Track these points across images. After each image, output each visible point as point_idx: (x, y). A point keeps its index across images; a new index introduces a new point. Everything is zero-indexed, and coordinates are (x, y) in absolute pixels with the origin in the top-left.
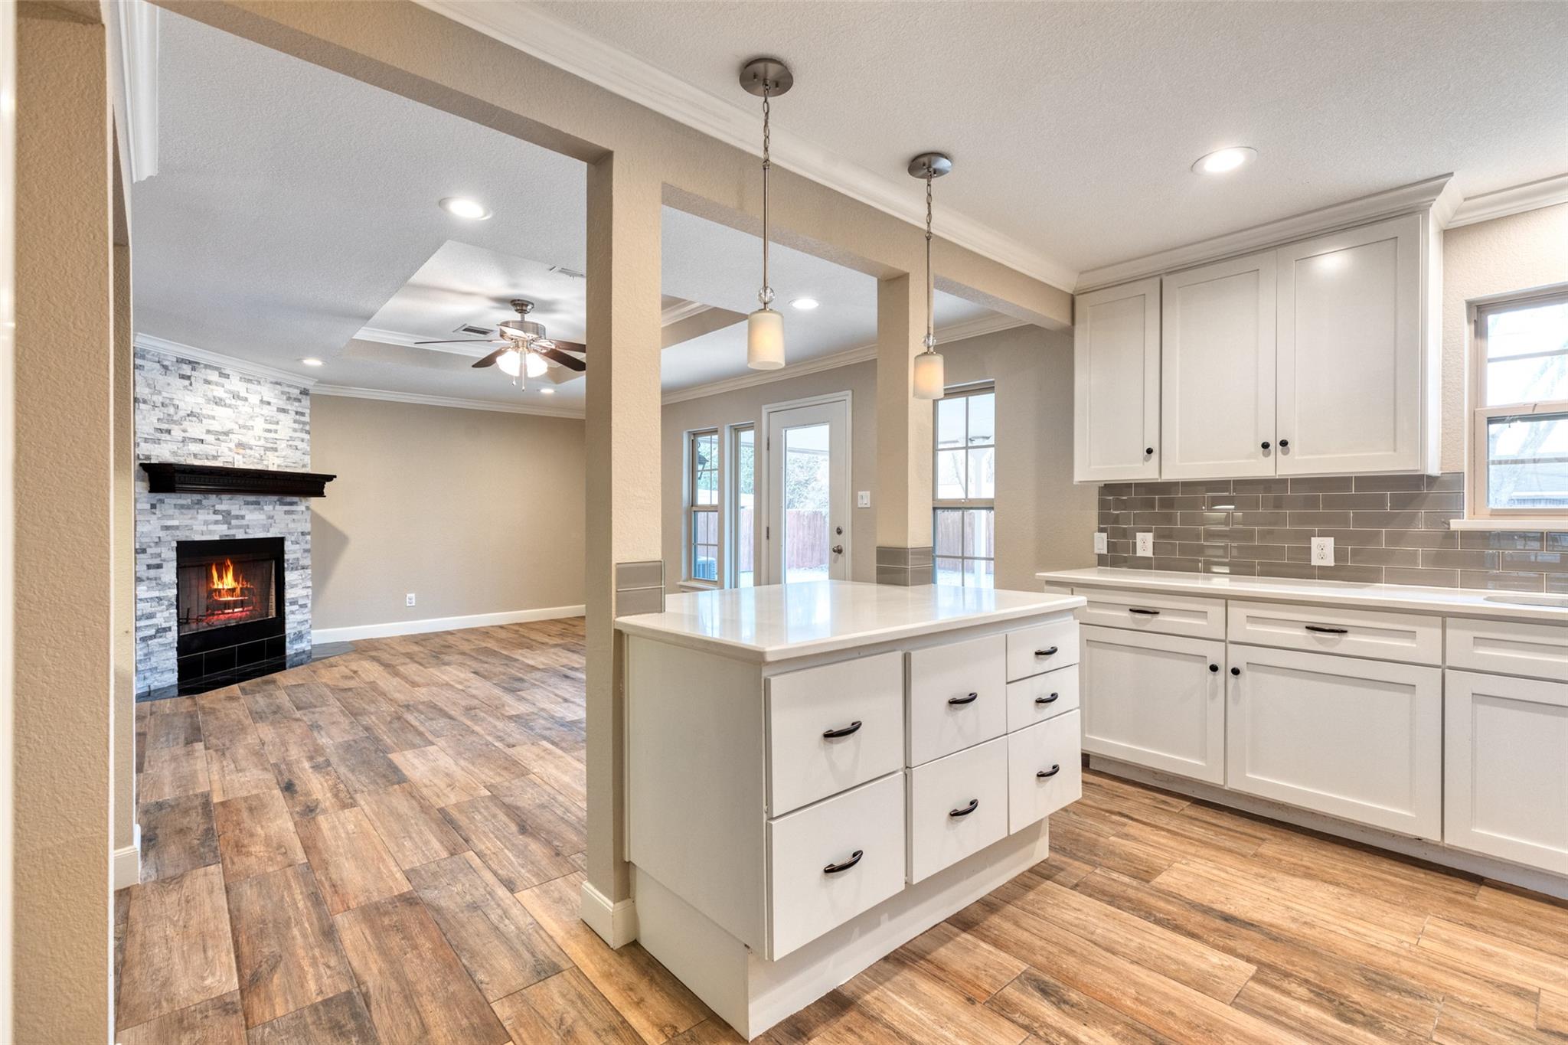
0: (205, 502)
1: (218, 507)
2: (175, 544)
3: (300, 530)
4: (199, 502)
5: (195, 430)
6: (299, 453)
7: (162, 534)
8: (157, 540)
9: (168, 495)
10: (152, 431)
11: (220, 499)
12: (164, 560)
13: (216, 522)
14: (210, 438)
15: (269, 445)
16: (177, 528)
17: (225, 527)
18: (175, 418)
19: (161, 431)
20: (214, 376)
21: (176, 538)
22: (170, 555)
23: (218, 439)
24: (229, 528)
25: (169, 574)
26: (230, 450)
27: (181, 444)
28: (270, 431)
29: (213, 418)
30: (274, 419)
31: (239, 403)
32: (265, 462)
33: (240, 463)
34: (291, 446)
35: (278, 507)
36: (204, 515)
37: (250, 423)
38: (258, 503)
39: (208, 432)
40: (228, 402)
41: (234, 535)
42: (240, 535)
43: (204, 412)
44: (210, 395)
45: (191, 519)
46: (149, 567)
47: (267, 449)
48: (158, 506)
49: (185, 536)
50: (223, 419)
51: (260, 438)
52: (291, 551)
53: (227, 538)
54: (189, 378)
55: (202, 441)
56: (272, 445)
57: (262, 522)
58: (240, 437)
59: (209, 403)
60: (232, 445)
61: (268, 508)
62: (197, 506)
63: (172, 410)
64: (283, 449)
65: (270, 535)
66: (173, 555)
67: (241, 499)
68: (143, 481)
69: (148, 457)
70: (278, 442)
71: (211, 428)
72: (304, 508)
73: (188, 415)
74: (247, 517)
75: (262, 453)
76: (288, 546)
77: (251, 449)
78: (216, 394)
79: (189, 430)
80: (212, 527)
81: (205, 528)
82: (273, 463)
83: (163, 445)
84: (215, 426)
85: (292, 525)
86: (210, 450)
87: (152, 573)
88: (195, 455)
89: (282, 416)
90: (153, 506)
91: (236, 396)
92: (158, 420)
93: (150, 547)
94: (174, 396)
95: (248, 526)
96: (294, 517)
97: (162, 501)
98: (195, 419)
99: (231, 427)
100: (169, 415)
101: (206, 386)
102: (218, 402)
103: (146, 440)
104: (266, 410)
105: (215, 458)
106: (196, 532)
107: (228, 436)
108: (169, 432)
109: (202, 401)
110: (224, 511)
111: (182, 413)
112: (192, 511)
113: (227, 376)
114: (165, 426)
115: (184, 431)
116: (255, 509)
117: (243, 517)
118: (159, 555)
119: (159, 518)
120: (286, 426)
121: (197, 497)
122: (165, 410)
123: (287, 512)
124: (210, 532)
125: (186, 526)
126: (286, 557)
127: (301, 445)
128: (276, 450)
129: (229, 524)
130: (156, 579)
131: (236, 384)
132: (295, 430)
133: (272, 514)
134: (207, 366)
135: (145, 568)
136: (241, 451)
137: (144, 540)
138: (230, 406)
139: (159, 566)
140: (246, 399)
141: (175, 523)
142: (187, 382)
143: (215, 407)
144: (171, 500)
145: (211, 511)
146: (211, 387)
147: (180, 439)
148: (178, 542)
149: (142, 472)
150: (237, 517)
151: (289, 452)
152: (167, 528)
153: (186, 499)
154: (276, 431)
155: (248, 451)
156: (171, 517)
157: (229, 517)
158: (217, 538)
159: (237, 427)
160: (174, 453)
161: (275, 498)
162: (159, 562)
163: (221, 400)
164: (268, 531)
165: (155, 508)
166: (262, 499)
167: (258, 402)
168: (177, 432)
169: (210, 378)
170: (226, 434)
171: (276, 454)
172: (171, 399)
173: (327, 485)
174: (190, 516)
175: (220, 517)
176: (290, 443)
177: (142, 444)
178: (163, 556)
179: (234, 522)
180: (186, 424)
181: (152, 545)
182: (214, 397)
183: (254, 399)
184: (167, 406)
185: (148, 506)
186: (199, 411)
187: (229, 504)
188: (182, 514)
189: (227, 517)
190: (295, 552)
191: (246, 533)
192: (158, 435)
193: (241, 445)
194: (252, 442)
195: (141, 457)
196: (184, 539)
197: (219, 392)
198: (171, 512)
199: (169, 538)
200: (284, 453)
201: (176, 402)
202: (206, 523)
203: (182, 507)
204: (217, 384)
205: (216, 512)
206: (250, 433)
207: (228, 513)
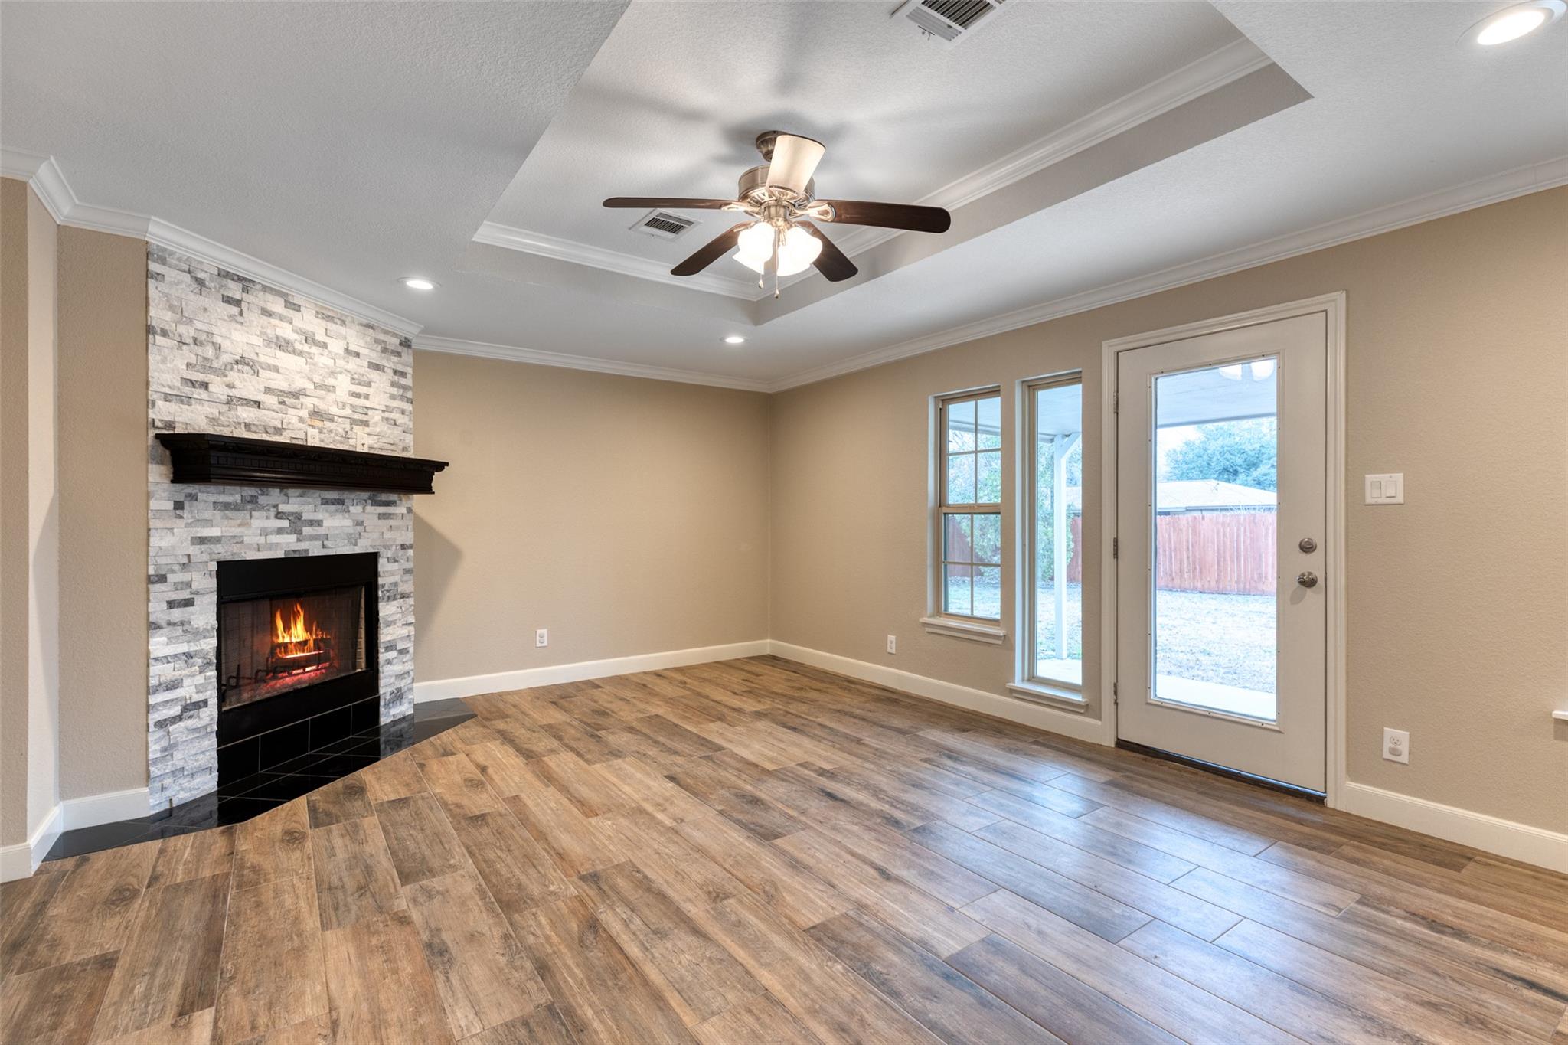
0: (262, 500)
1: (283, 508)
2: (214, 567)
3: (399, 542)
4: (253, 500)
5: (247, 386)
6: (397, 431)
7: (194, 550)
8: (185, 560)
9: (203, 487)
10: (177, 383)
11: (286, 495)
12: (197, 593)
13: (280, 531)
14: (271, 401)
15: (357, 416)
16: (217, 540)
17: (293, 538)
18: (215, 365)
19: (192, 383)
20: (277, 306)
21: (217, 557)
22: (206, 584)
23: (283, 403)
24: (299, 540)
25: (204, 614)
26: (301, 420)
27: (225, 408)
28: (357, 395)
29: (276, 369)
30: (365, 379)
31: (314, 350)
32: (352, 442)
33: (315, 439)
34: (387, 419)
35: (369, 508)
36: (261, 521)
37: (331, 381)
38: (341, 502)
39: (268, 390)
40: (298, 346)
41: (306, 551)
42: (315, 550)
43: (262, 359)
44: (270, 332)
45: (240, 525)
46: (171, 604)
47: (354, 422)
48: (186, 505)
49: (228, 553)
50: (291, 370)
51: (344, 405)
52: (388, 573)
53: (297, 555)
54: (238, 303)
55: (258, 404)
56: (361, 417)
57: (347, 530)
58: (315, 401)
59: (268, 346)
60: (304, 413)
61: (355, 509)
62: (249, 506)
63: (210, 352)
64: (376, 424)
65: (358, 550)
66: (213, 583)
67: (316, 495)
68: (162, 463)
69: (170, 425)
70: (370, 412)
71: (272, 385)
72: (404, 510)
73: (237, 362)
74: (326, 523)
75: (348, 427)
76: (383, 565)
77: (332, 420)
78: (279, 332)
79: (237, 383)
80: (273, 539)
81: (262, 540)
82: (363, 442)
83: (196, 407)
84: (279, 382)
85: (388, 535)
86: (272, 419)
87: (177, 614)
88: (247, 426)
89: (374, 375)
90: (179, 505)
91: (310, 339)
92: (188, 365)
93: (173, 572)
94: (215, 331)
95: (327, 537)
96: (392, 522)
97: (193, 497)
98: (247, 368)
99: (302, 386)
100: (205, 359)
101: (265, 320)
102: (283, 345)
103: (167, 397)
104: (353, 364)
105: (278, 431)
106: (249, 547)
107: (298, 398)
108: (205, 386)
109: (258, 341)
110: (292, 514)
111: (226, 358)
112: (241, 514)
113: (297, 308)
114: (199, 377)
115: (230, 386)
116: (337, 511)
117: (319, 523)
118: (189, 585)
119: (188, 525)
120: (380, 391)
121: (249, 491)
122: (199, 350)
123: (381, 516)
124: (271, 546)
125: (234, 537)
126: (381, 581)
127: (402, 420)
128: (366, 424)
129: (300, 533)
130: (182, 624)
131: (308, 321)
132: (393, 397)
133: (360, 518)
134: (265, 288)
135: (165, 606)
136: (318, 423)
137: (162, 561)
138: (300, 354)
139: (188, 603)
140: (325, 346)
141: (215, 532)
142: (235, 310)
143: (279, 353)
144: (208, 495)
145: (272, 514)
146: (273, 321)
147: (224, 398)
148: (219, 563)
149: (161, 449)
150: (311, 523)
151: (384, 428)
152: (202, 541)
153: (234, 495)
154: (367, 397)
155: (328, 424)
156: (208, 523)
157: (299, 524)
158: (281, 555)
159: (312, 386)
160: (214, 421)
161: (365, 495)
162: (190, 596)
163: (288, 342)
164: (356, 545)
165: (183, 508)
166: (346, 496)
167: (342, 352)
168: (218, 387)
169: (271, 307)
170: (297, 395)
171: (367, 430)
172: (210, 334)
173: (437, 476)
174: (239, 522)
175: (285, 523)
176: (387, 415)
177: (160, 403)
178: (194, 586)
179: (306, 530)
180: (234, 376)
181: (177, 568)
182: (277, 337)
183: (336, 346)
184: (202, 344)
185: (170, 505)
186: (253, 356)
187: (296, 502)
188: (227, 518)
189: (297, 522)
190: (392, 574)
191: (324, 547)
192: (187, 390)
193: (316, 414)
194: (334, 410)
195: (158, 424)
196: (229, 558)
197: (285, 331)
198: (208, 514)
199: (205, 557)
200: (378, 430)
201: (218, 340)
202: (265, 532)
203: (226, 506)
204: (281, 318)
205: (279, 516)
206: (331, 397)
207: (298, 516)
